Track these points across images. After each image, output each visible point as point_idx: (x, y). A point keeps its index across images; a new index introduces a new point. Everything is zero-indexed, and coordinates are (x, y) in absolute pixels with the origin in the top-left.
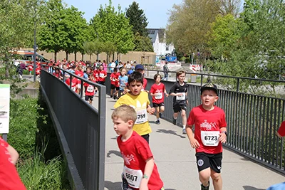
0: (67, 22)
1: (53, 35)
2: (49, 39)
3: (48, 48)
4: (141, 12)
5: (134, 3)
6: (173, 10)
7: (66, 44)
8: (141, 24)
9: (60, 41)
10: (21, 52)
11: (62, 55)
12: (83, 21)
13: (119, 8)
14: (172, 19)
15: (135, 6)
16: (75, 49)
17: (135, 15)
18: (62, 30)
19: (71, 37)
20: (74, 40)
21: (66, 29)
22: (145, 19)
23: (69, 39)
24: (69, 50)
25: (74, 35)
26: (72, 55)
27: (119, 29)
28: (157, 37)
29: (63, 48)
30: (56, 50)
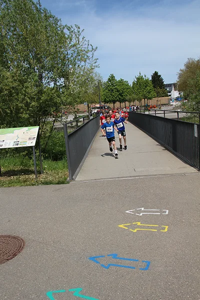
0: (119, 88)
1: (112, 95)
2: (110, 97)
3: (110, 102)
4: (160, 76)
5: (156, 72)
6: (180, 72)
7: (118, 99)
8: (160, 82)
9: (115, 98)
10: (98, 106)
11: (117, 104)
12: (128, 85)
13: (145, 76)
14: (180, 77)
15: (156, 73)
16: (124, 101)
17: (156, 78)
18: (116, 92)
19: (120, 94)
20: (122, 96)
21: (118, 91)
22: (162, 80)
23: (120, 96)
24: (121, 101)
25: (122, 93)
26: (123, 104)
28: (173, 88)
29: (117, 101)
30: (114, 102)
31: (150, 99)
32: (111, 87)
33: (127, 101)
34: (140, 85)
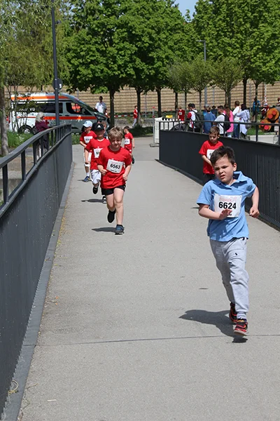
0: (134, 21)
1: (103, 53)
2: (95, 62)
3: (95, 83)
7: (132, 72)
9: (119, 66)
10: (40, 97)
11: (126, 98)
12: (175, 13)
16: (154, 82)
18: (123, 40)
19: (143, 54)
20: (150, 61)
21: (133, 38)
23: (138, 61)
24: (143, 83)
25: (152, 48)
26: (149, 99)
27: (255, 24)
29: (127, 81)
30: (113, 85)
31: (270, 78)
32: (102, 18)
33: (168, 83)
34: (230, 14)
